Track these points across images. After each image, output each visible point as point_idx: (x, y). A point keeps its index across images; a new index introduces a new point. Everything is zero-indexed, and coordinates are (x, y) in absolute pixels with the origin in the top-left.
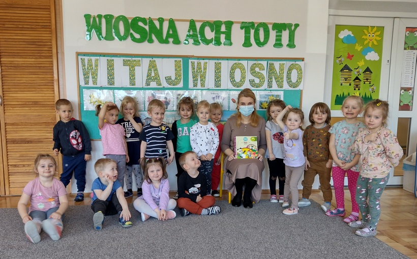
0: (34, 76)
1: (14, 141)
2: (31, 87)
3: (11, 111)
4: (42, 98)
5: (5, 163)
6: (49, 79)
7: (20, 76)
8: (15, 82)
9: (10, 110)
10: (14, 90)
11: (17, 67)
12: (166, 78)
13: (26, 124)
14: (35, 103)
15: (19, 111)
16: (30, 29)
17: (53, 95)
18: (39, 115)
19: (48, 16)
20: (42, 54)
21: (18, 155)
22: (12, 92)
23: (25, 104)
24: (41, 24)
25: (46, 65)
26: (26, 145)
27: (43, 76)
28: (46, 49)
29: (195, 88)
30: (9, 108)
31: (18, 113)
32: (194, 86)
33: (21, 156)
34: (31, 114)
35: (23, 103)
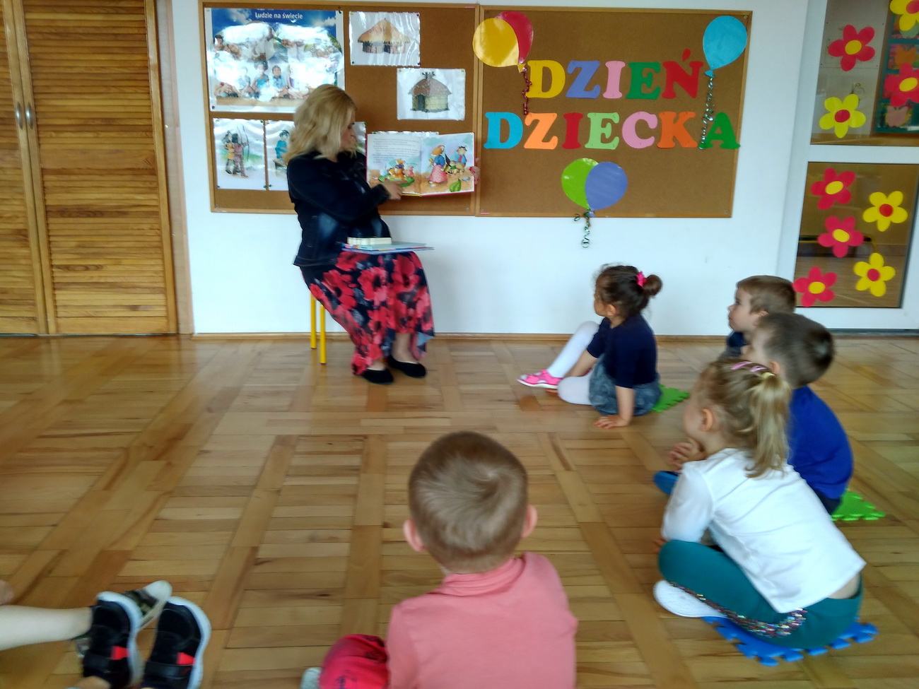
0: (103, 57)
1: (63, 212)
2: (97, 83)
3: (52, 141)
4: (122, 110)
5: (45, 262)
6: (138, 64)
7: (70, 57)
8: (62, 70)
9: (51, 137)
10: (58, 90)
11: (63, 35)
13: (90, 172)
14: (109, 123)
15: (71, 140)
17: (147, 103)
18: (117, 151)
20: (121, 4)
21: (73, 244)
22: (54, 96)
23: (86, 124)
25: (131, 31)
26: (91, 220)
27: (125, 58)
30: (48, 134)
31: (71, 147)
33: (79, 246)
34: (99, 147)
35: (81, 122)
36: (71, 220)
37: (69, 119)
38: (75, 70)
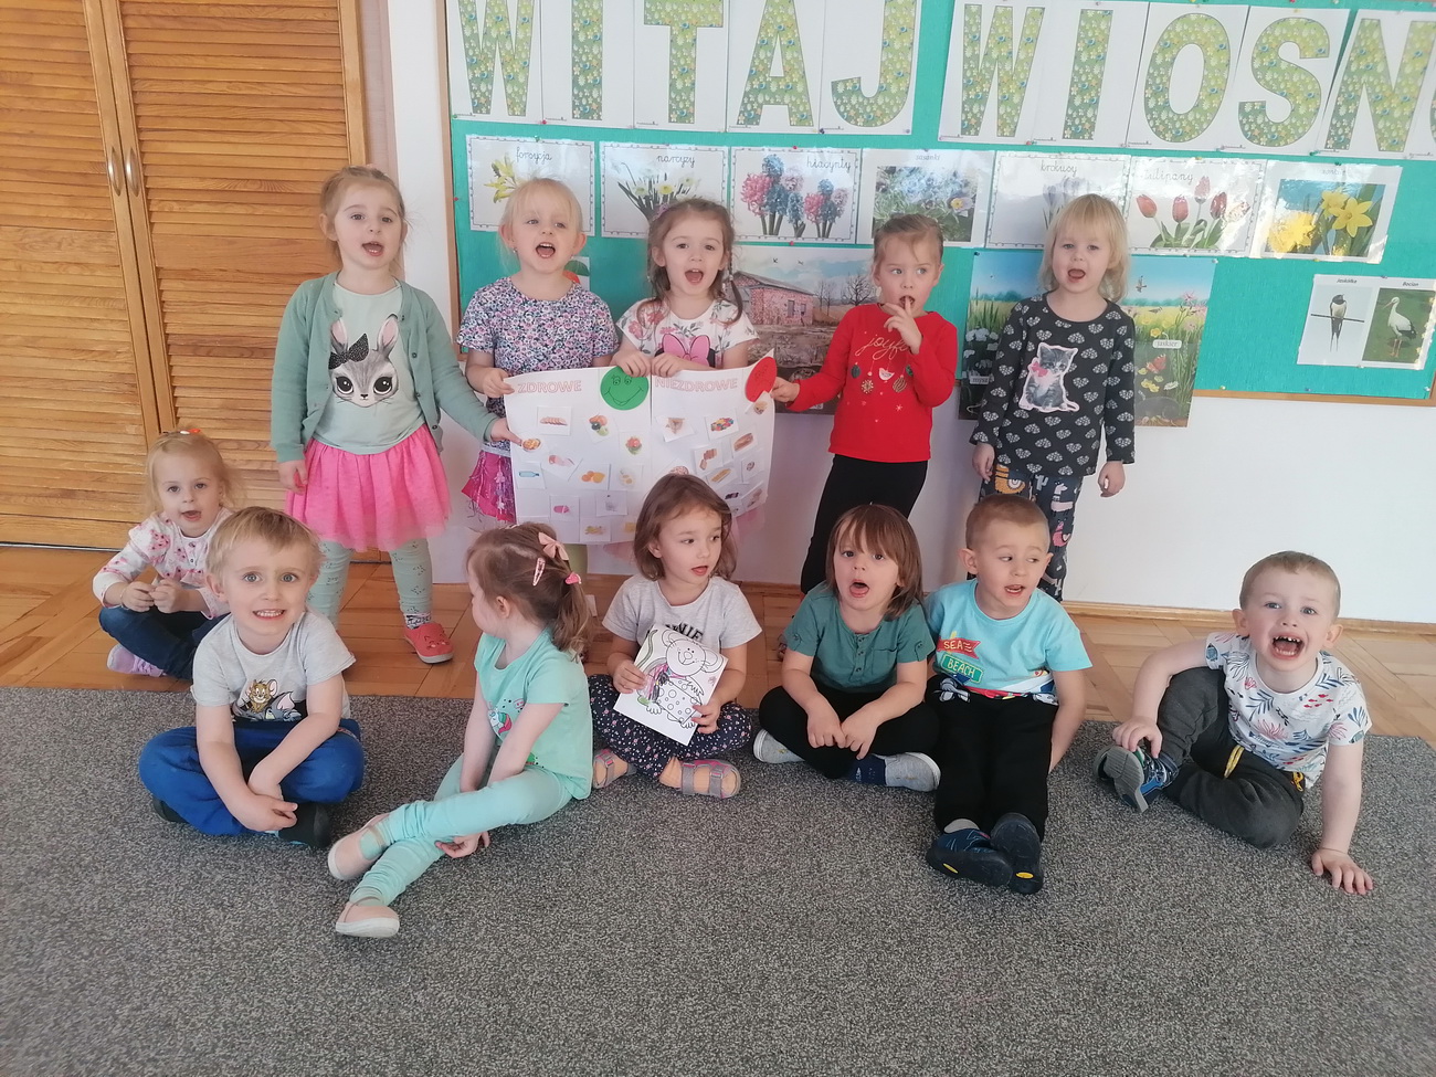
0: (260, 64)
1: (197, 346)
2: (250, 114)
3: (174, 218)
6: (325, 80)
7: (200, 62)
8: (186, 88)
9: (172, 211)
10: (181, 124)
11: (185, 19)
12: (834, 85)
13: (240, 276)
14: (273, 189)
15: (208, 219)
21: (216, 403)
22: (174, 136)
23: (233, 191)
26: (245, 363)
27: (298, 66)
29: (967, 139)
30: (167, 206)
31: (207, 230)
32: (965, 130)
33: (223, 408)
35: (223, 185)
36: (211, 361)
37: (203, 179)
38: (211, 88)
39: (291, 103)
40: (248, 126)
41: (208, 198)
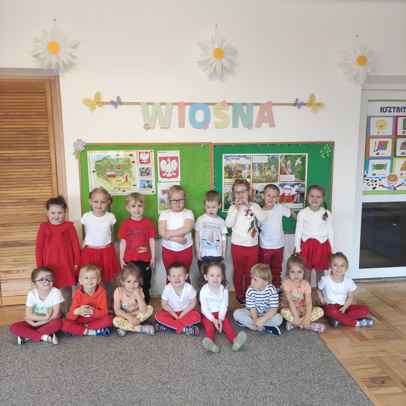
0: (28, 170)
1: (6, 245)
2: (25, 182)
3: (1, 211)
4: (38, 194)
7: (11, 170)
8: (7, 177)
10: (4, 186)
11: (8, 160)
13: (20, 224)
14: (30, 201)
15: (11, 210)
16: (23, 117)
18: (35, 214)
19: (43, 101)
20: (37, 145)
21: (11, 260)
23: (19, 202)
24: (35, 110)
25: (42, 158)
26: (20, 248)
27: (38, 170)
28: (42, 138)
31: (11, 213)
33: (14, 261)
34: (26, 212)
35: (16, 201)
36: (10, 248)
37: (10, 200)
38: (14, 177)
39: (36, 179)
40: (24, 185)
41: (12, 204)
